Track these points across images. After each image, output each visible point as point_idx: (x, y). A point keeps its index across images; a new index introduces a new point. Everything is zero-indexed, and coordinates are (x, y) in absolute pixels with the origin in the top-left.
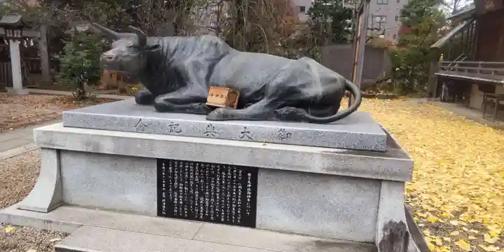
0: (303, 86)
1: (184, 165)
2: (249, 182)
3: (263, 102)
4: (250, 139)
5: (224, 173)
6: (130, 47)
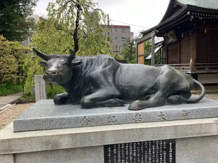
1: (125, 146)
2: (171, 149)
4: (164, 120)
5: (153, 146)
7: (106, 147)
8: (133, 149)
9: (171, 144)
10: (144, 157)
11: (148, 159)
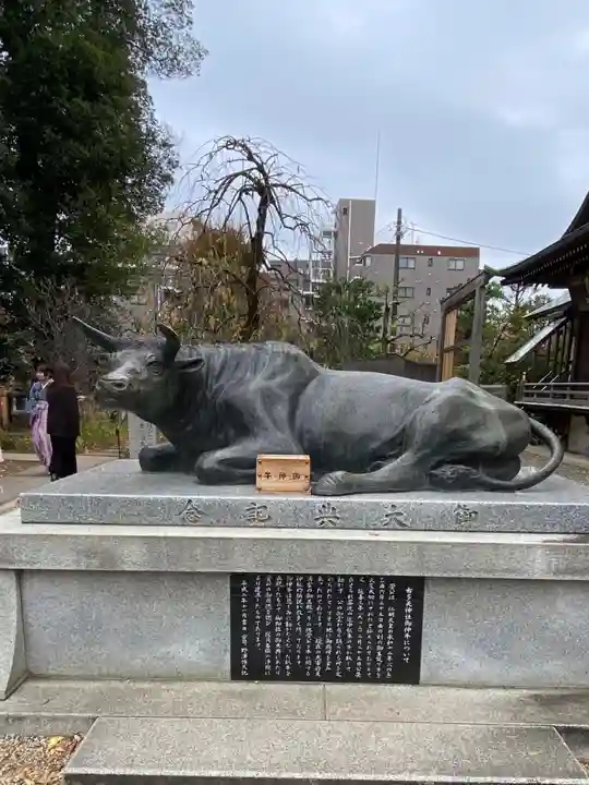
0: (474, 427)
1: (284, 582)
2: (409, 604)
3: (406, 458)
4: (403, 527)
5: (360, 592)
6: (151, 363)
7: (236, 578)
8: (304, 594)
9: (409, 590)
10: (334, 618)
11: (344, 621)
